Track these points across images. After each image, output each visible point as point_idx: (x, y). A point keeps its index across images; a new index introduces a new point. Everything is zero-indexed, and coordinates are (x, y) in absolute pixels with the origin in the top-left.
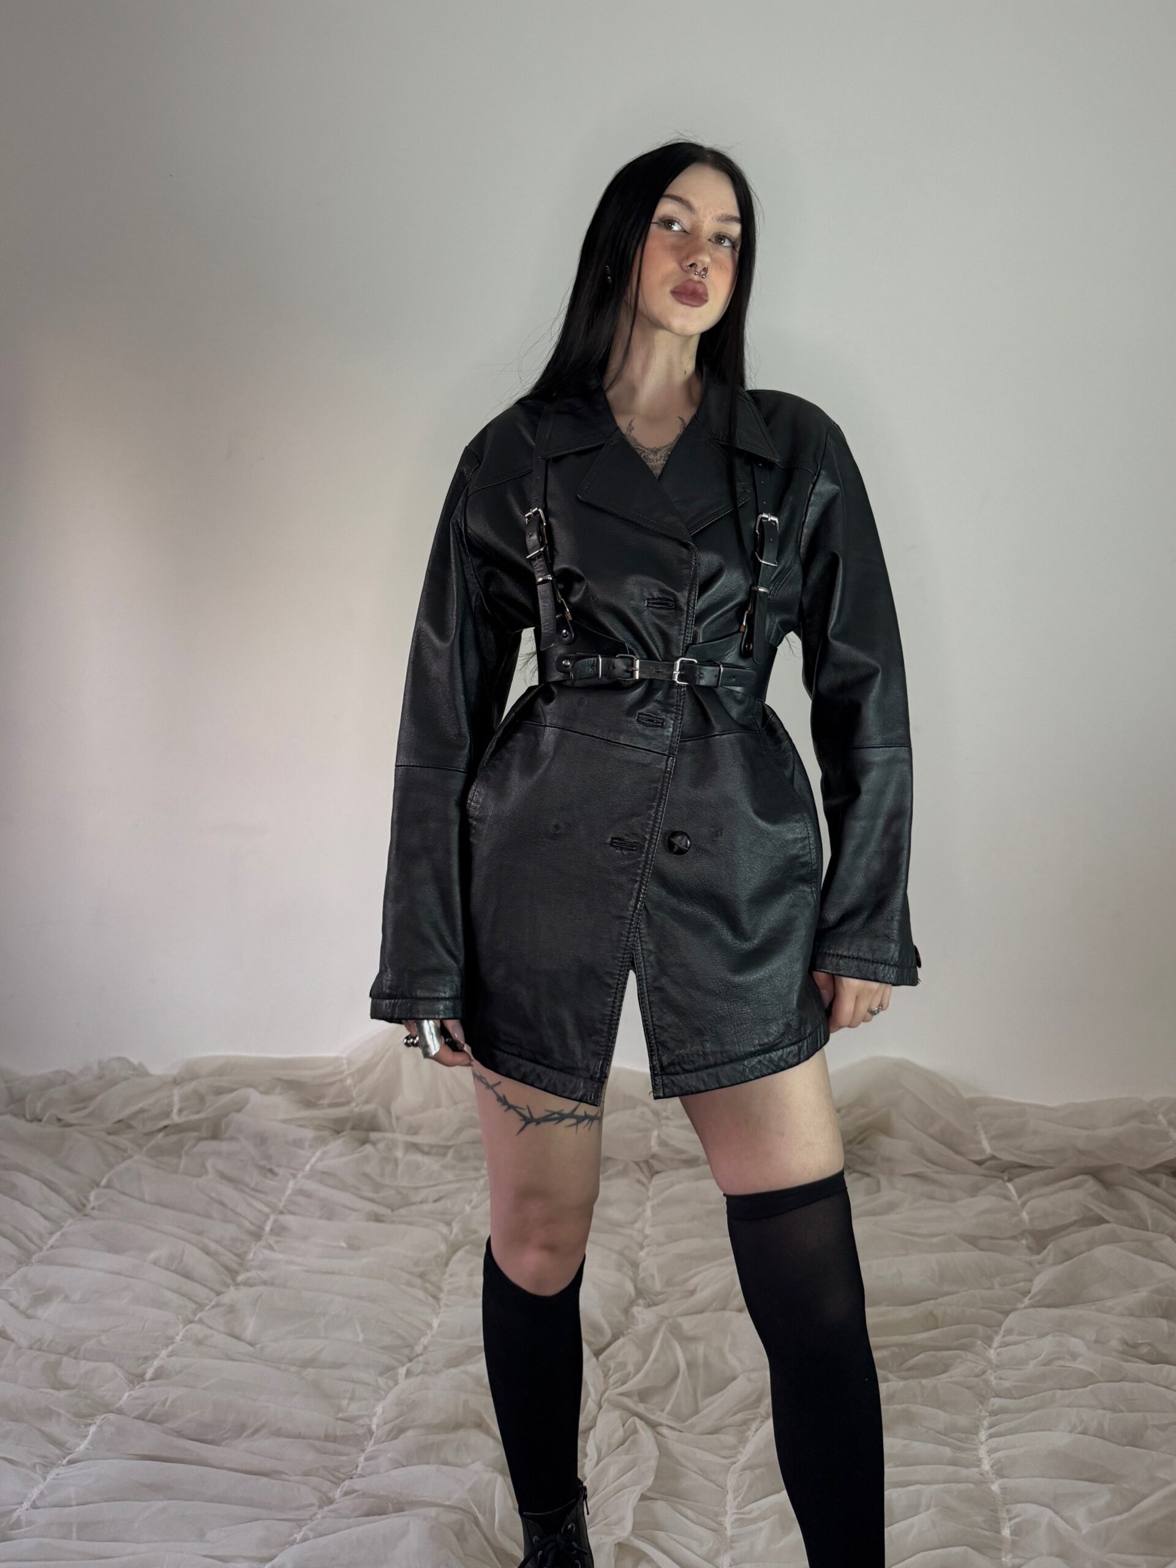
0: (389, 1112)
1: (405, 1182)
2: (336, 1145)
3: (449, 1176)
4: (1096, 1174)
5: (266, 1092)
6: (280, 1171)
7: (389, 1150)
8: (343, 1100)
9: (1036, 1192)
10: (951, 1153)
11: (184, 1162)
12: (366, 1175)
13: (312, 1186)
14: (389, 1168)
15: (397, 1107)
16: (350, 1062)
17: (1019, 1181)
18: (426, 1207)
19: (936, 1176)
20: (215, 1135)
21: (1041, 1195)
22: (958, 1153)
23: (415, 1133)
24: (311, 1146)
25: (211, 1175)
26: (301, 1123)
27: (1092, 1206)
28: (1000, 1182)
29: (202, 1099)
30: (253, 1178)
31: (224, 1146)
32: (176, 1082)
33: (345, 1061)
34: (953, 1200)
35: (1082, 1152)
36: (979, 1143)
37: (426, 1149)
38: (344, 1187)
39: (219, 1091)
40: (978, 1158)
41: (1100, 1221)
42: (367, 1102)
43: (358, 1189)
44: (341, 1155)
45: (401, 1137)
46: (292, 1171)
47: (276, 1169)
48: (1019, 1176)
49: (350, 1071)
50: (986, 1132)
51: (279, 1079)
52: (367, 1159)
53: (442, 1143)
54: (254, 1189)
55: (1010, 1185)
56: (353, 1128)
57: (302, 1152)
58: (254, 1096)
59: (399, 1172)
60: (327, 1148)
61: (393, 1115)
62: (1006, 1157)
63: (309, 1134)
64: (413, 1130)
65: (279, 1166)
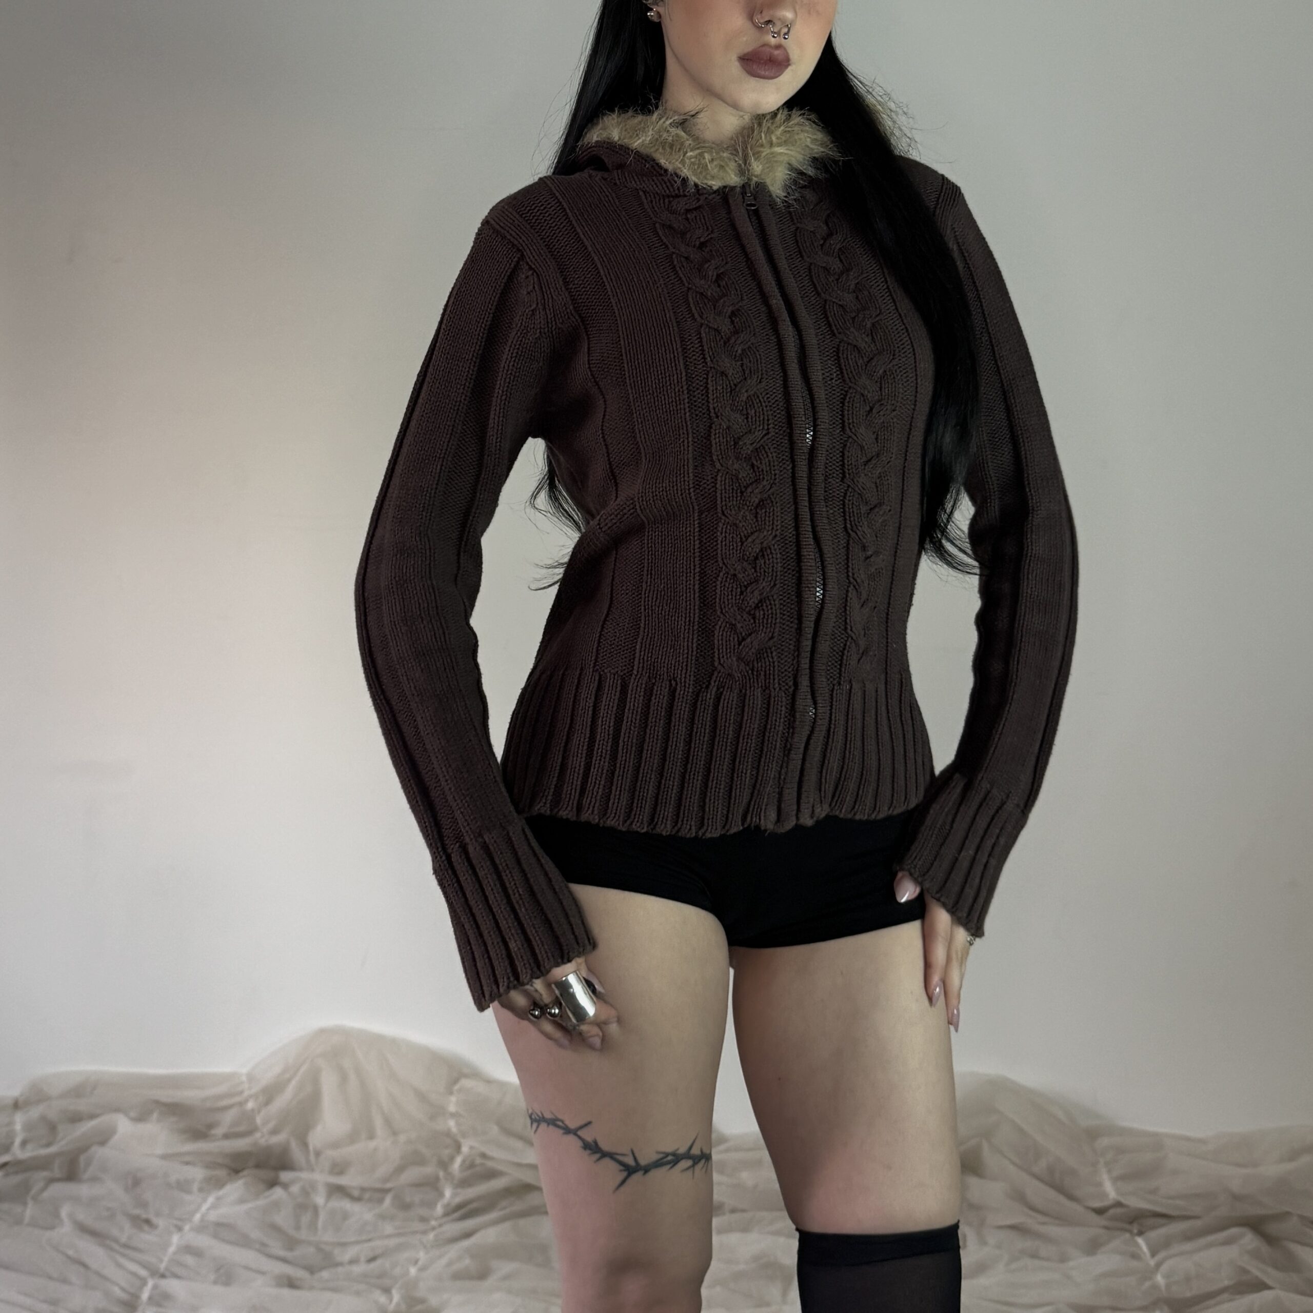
0: (305, 1145)
1: (328, 1237)
2: (235, 1189)
3: (389, 1229)
4: (1256, 1225)
5: (141, 1118)
6: (161, 1222)
7: (306, 1192)
8: (242, 1128)
9: (1176, 1248)
10: (1062, 1199)
11: (30, 1211)
12: (275, 1228)
13: (203, 1241)
14: (306, 1219)
15: (316, 1138)
16: (251, 1078)
17: (1153, 1234)
18: (357, 1269)
19: (1043, 1229)
20: (72, 1174)
21: (1182, 1254)
22: (1071, 1197)
23: (341, 1173)
24: (201, 1190)
25: (66, 1229)
26: (187, 1159)
27: (1249, 1268)
28: (1127, 1235)
29: (52, 1128)
30: (124, 1231)
31: (83, 1190)
32: (16, 1105)
33: (244, 1078)
34: (1063, 1259)
35: (1236, 1198)
36: (1100, 1184)
37: (356, 1193)
38: (244, 1241)
39: (76, 1118)
40: (1097, 1204)
41: (1261, 1286)
42: (274, 1132)
43: (264, 1245)
44: (242, 1201)
45: (321, 1178)
46: (175, 1222)
47: (155, 1220)
48: (1154, 1228)
49: (253, 1091)
50: (1109, 1171)
51: (157, 1102)
52: (276, 1205)
53: (378, 1185)
54: (126, 1246)
55: (1140, 1241)
56: (258, 1166)
57: (187, 1198)
58: (124, 1125)
59: (320, 1224)
60: (221, 1193)
61: (311, 1148)
62: (1136, 1203)
63: (197, 1173)
64: (339, 1168)
65: (158, 1214)
